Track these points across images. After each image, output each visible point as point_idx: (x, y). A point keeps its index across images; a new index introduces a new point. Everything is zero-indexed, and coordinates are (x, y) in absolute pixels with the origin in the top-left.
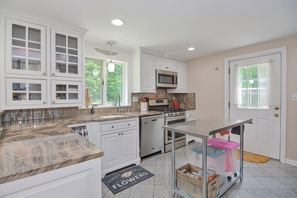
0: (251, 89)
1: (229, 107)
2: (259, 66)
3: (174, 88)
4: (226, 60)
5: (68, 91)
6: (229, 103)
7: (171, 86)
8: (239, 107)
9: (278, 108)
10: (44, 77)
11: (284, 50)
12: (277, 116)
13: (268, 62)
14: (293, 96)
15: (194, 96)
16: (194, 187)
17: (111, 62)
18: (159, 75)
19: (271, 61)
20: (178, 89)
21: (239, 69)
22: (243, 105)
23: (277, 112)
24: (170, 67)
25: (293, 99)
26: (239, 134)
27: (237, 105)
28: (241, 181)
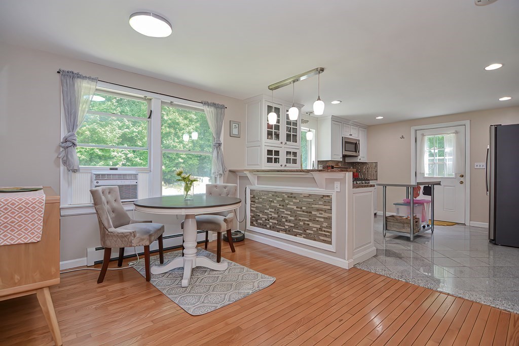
0: (437, 158)
1: (416, 176)
2: (445, 136)
3: (356, 156)
4: (413, 129)
5: (292, 157)
6: (416, 172)
7: (354, 154)
8: (426, 176)
9: (463, 176)
10: (281, 145)
11: (467, 123)
12: (462, 183)
13: (453, 133)
14: (476, 164)
15: (376, 166)
16: (402, 225)
17: (310, 131)
18: (346, 142)
19: (456, 133)
20: (359, 157)
21: (426, 138)
22: (429, 174)
23: (462, 179)
24: (354, 134)
25: (476, 167)
26: (431, 195)
27: (423, 174)
28: (432, 232)
